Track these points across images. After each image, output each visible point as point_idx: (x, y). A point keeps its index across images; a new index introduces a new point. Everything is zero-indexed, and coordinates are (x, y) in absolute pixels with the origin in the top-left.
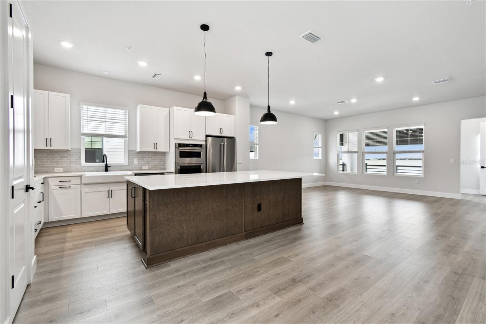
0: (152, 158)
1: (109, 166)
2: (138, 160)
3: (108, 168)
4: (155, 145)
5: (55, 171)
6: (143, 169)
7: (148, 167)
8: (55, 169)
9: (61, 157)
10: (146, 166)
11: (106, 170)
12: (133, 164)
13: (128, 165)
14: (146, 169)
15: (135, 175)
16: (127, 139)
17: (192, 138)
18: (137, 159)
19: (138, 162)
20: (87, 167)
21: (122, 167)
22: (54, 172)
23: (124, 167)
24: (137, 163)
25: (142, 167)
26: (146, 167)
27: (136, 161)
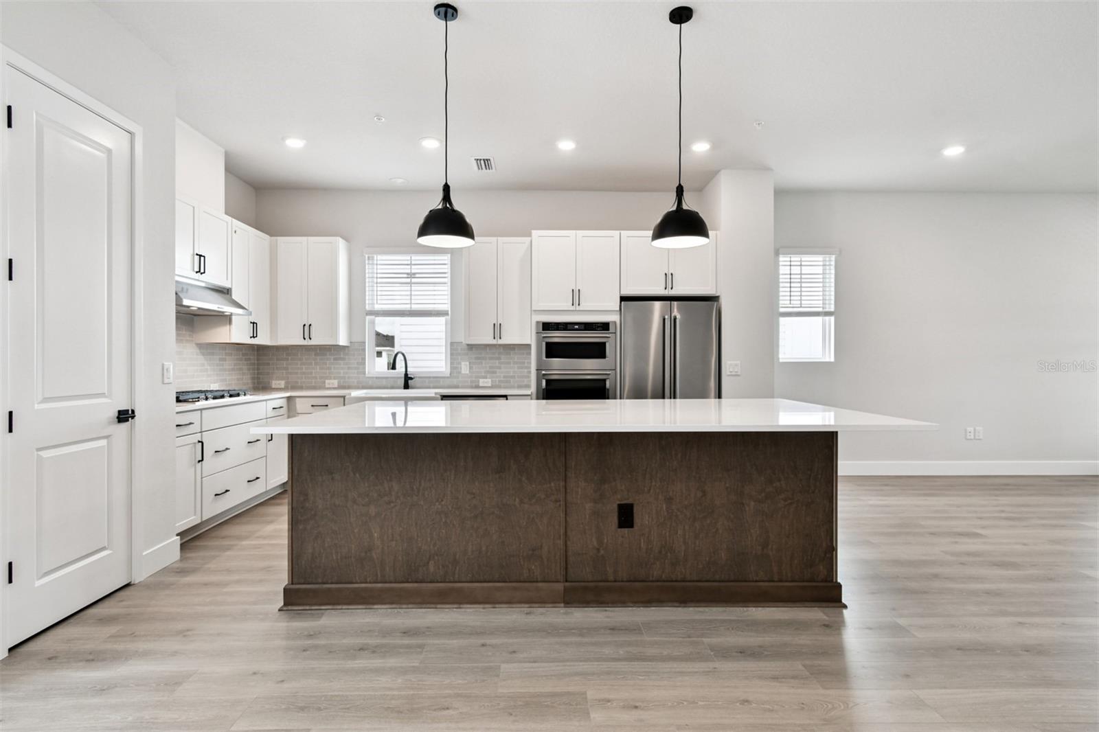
0: (499, 359)
1: (411, 379)
2: (470, 363)
3: (410, 381)
4: (497, 329)
5: (327, 386)
6: (481, 385)
7: (492, 381)
8: (327, 381)
9: (335, 359)
10: (486, 378)
11: (406, 386)
12: (460, 373)
13: (449, 375)
14: (486, 385)
15: (442, 399)
16: (449, 317)
17: (581, 308)
18: (468, 363)
19: (470, 368)
20: (375, 379)
21: (439, 379)
22: (323, 388)
23: (441, 380)
24: (468, 372)
25: (479, 381)
26: (485, 380)
27: (465, 368)
